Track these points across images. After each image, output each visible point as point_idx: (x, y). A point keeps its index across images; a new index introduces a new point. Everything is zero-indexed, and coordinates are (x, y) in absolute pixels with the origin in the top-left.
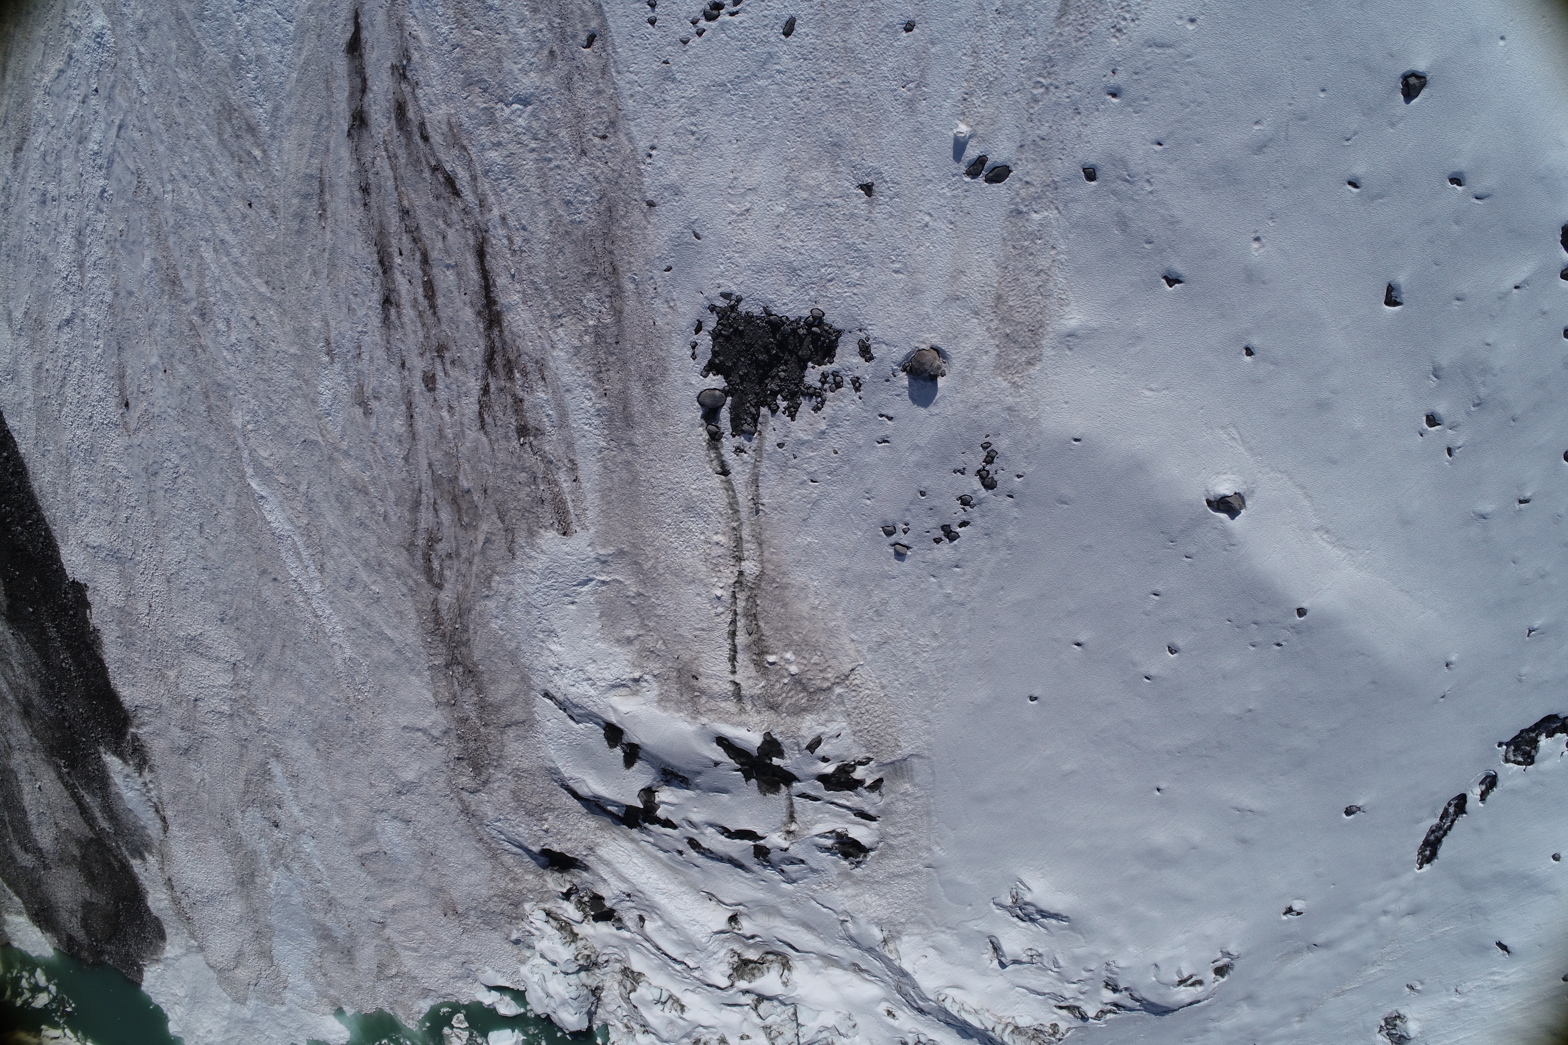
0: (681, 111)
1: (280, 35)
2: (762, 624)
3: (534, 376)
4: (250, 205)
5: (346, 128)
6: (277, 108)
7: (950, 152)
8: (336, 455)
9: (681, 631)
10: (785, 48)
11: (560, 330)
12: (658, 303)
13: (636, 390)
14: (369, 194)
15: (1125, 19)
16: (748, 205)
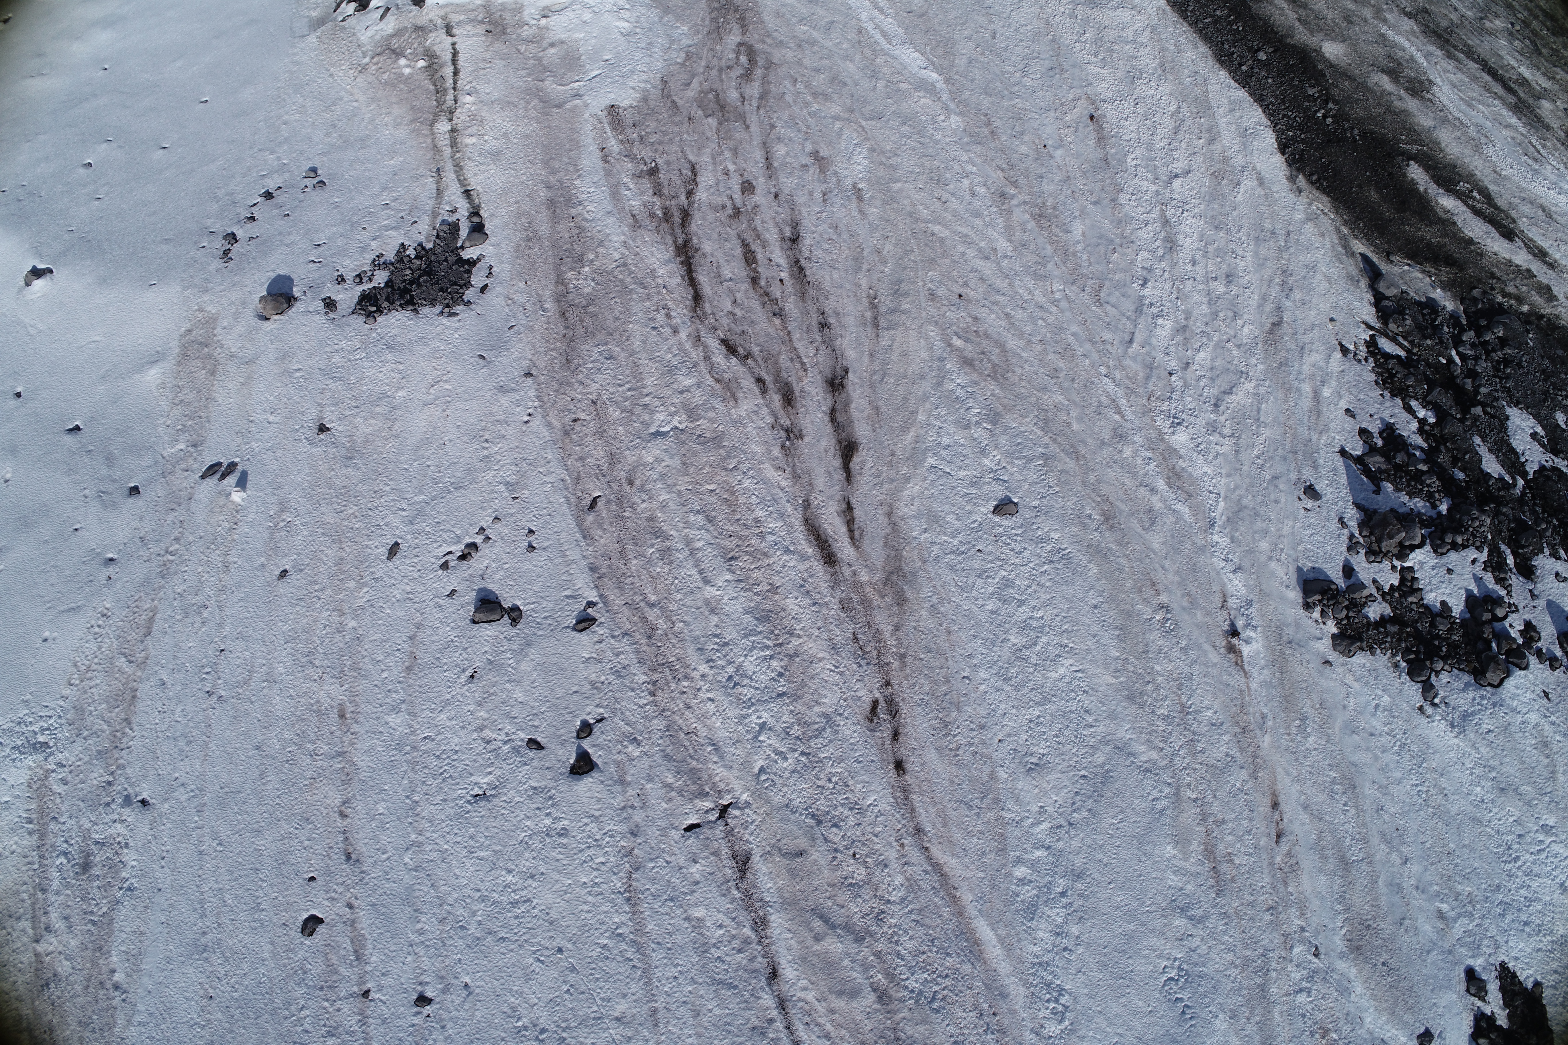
0: (499, 457)
1: (944, 453)
2: (432, 87)
3: (642, 216)
4: (960, 296)
5: (851, 375)
6: (939, 384)
7: (250, 477)
8: (847, 115)
9: (503, 62)
10: (398, 532)
11: (617, 256)
12: (521, 298)
13: (544, 229)
14: (820, 323)
15: (99, 626)
16: (432, 391)
